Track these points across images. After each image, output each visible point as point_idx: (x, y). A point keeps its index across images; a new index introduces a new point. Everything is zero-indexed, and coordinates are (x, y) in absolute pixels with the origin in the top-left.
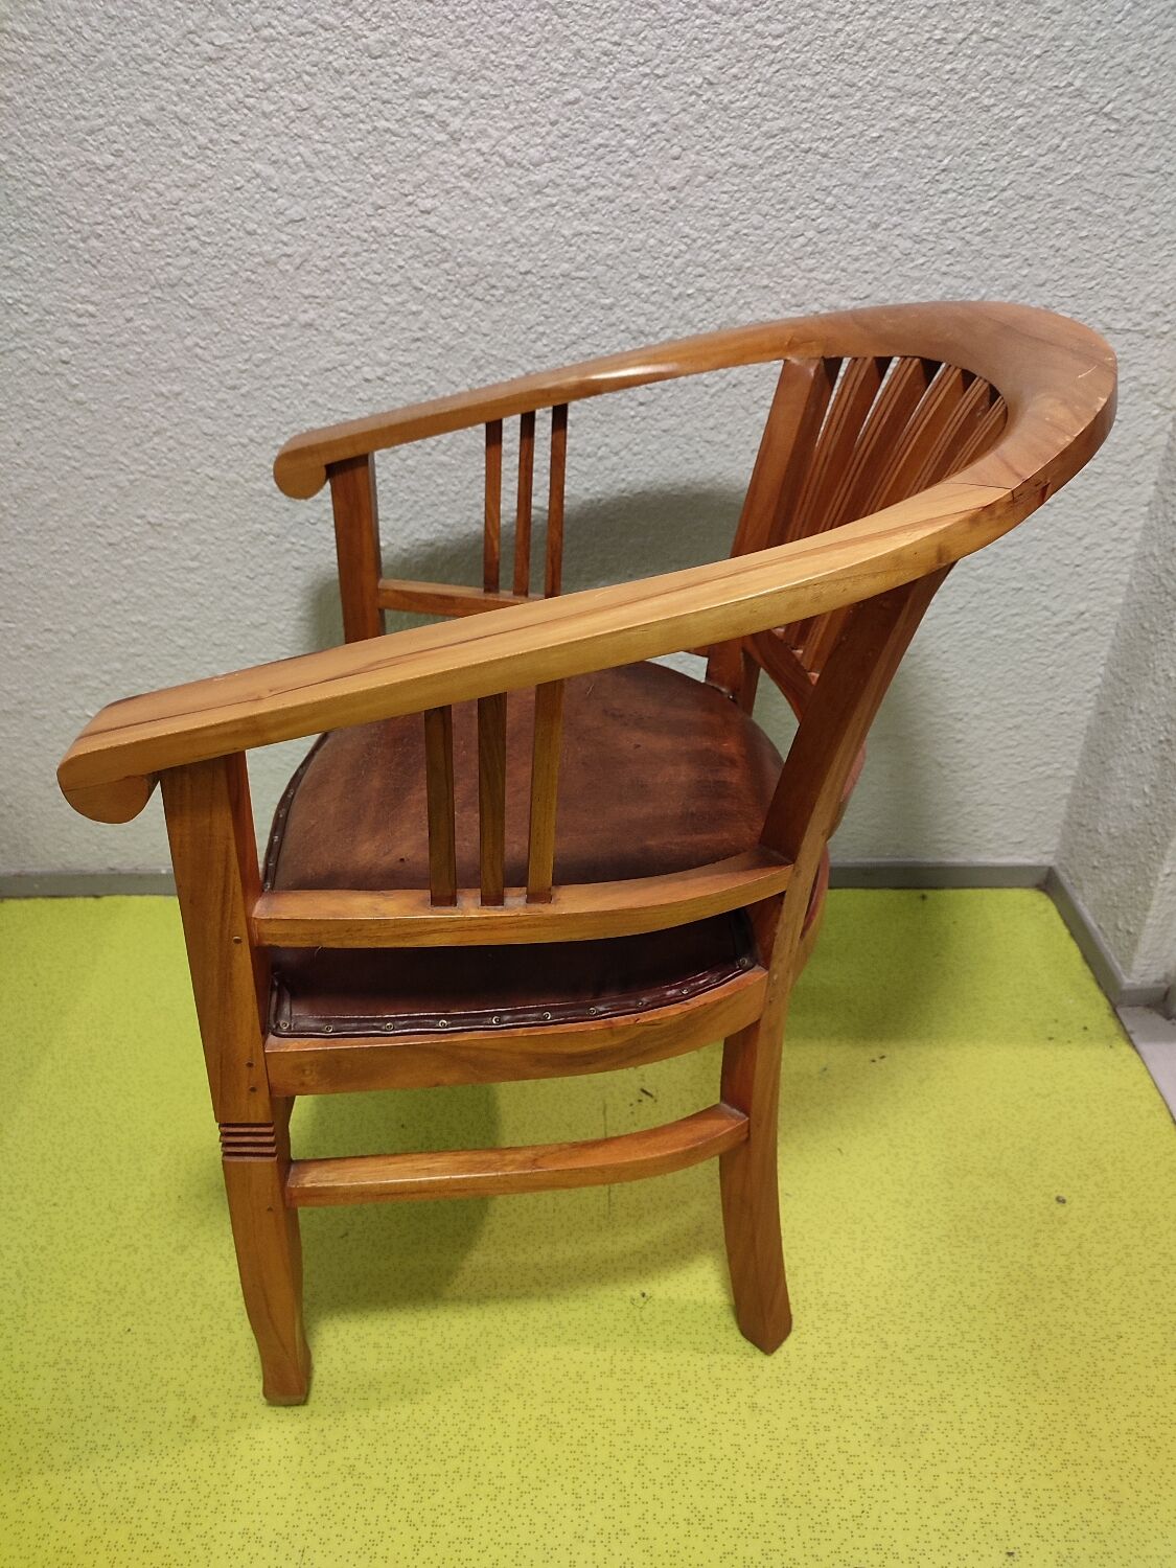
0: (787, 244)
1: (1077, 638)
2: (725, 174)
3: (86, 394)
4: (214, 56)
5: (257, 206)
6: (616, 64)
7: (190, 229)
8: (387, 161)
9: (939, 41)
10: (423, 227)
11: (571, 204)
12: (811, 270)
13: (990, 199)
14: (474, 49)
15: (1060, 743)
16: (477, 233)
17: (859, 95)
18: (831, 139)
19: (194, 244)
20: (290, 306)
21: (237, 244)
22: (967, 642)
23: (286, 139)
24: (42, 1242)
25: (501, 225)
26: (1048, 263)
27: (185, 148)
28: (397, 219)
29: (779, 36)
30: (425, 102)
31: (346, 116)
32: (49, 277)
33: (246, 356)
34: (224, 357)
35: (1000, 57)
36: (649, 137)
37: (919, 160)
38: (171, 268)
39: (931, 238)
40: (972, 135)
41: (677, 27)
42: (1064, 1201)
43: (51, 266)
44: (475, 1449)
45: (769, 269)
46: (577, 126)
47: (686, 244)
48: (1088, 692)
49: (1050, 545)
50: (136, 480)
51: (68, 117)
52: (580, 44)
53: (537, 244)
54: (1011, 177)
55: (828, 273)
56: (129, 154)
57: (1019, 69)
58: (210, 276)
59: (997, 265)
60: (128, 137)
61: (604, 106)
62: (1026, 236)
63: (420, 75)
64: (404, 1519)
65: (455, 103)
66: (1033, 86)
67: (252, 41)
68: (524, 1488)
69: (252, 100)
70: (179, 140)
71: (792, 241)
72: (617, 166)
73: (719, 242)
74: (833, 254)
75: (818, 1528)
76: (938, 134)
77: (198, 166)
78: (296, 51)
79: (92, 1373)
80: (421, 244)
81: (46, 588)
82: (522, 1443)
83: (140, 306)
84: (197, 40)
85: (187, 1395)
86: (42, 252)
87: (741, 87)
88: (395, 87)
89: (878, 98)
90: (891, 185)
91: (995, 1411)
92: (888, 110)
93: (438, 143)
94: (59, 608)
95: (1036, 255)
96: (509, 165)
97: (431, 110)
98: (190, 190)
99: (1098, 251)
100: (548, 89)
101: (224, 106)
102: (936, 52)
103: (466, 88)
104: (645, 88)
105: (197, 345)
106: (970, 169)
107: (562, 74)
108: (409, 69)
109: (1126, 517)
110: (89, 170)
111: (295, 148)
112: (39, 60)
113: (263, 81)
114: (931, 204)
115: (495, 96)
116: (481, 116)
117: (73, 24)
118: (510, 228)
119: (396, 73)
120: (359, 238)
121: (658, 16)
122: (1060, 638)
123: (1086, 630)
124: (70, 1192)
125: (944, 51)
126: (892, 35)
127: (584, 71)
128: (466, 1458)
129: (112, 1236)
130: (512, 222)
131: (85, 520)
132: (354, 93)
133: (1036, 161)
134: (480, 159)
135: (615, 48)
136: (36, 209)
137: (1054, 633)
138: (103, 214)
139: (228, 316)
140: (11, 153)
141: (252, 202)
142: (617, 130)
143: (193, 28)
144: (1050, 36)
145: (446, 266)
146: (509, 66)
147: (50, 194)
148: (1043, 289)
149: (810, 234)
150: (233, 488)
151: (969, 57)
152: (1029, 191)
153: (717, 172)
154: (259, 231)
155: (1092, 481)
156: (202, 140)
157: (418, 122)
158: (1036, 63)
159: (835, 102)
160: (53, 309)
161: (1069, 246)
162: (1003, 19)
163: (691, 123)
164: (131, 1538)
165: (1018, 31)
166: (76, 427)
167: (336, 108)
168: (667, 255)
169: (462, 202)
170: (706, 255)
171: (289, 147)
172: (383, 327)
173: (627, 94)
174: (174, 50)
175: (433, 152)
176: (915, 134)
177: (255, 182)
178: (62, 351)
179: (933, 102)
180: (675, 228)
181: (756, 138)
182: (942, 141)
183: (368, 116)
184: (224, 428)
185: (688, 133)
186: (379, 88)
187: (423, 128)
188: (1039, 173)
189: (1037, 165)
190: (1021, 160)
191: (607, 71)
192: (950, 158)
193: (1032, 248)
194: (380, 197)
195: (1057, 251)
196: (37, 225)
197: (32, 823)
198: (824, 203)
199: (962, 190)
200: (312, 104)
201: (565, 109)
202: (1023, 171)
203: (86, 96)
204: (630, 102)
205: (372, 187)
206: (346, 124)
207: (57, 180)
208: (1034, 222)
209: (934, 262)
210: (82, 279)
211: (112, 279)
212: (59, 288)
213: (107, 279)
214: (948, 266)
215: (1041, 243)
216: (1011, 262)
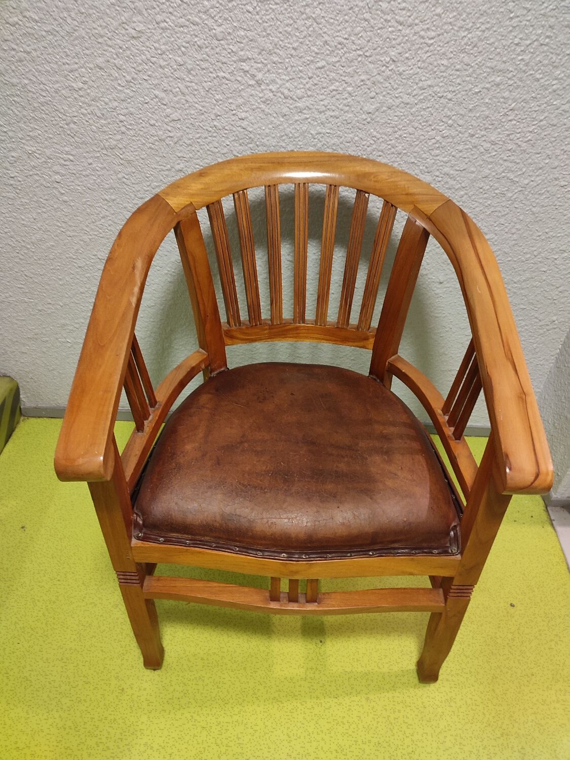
0: (426, 142)
1: (550, 332)
2: (397, 107)
3: (68, 198)
4: (135, 36)
5: (156, 112)
6: (345, 49)
7: (121, 122)
8: (223, 93)
9: (517, 44)
10: (240, 126)
11: (316, 118)
13: (534, 125)
14: (271, 38)
16: (267, 131)
17: (471, 70)
18: (454, 92)
19: (123, 129)
20: (171, 161)
21: (145, 130)
23: (171, 79)
24: (54, 599)
25: (280, 127)
26: (562, 157)
27: (119, 82)
28: (227, 122)
29: (432, 38)
30: (244, 64)
31: (203, 69)
32: (50, 141)
33: (148, 184)
34: (137, 184)
35: (548, 54)
36: (359, 87)
37: (499, 104)
38: (111, 140)
39: (500, 143)
40: (528, 92)
41: (379, 31)
42: (514, 606)
43: (51, 136)
45: (416, 154)
46: (322, 79)
47: (374, 140)
48: (552, 356)
49: (542, 289)
50: (92, 239)
51: (60, 63)
52: (327, 38)
53: (298, 137)
54: (546, 114)
55: (445, 157)
56: (90, 83)
57: (557, 61)
58: (131, 145)
59: (533, 157)
60: (90, 75)
61: (337, 70)
62: (550, 144)
63: (242, 50)
64: (214, 742)
65: (259, 65)
66: (564, 69)
67: (155, 29)
68: (266, 731)
69: (155, 59)
70: (116, 77)
71: (428, 141)
72: (342, 101)
73: (391, 140)
74: (449, 148)
76: (511, 91)
77: (126, 91)
78: (178, 35)
79: (78, 665)
80: (238, 135)
81: (49, 285)
83: (95, 158)
84: (127, 27)
85: (120, 678)
86: (46, 129)
87: (410, 64)
88: (229, 56)
89: (481, 72)
90: (483, 116)
91: (474, 707)
92: (486, 78)
93: (250, 85)
94: (55, 294)
95: (553, 153)
96: (286, 98)
97: (247, 68)
98: (121, 102)
100: (308, 60)
101: (140, 61)
102: (514, 50)
103: (266, 58)
104: (359, 62)
105: (124, 177)
106: (525, 110)
107: (316, 53)
108: (237, 47)
110: (70, 90)
111: (176, 84)
112: (44, 33)
113: (161, 49)
114: (503, 126)
115: (281, 63)
116: (273, 73)
117: (62, 15)
118: (284, 129)
119: (230, 49)
120: (207, 130)
121: (369, 26)
122: (541, 331)
123: (555, 328)
124: (66, 574)
125: (519, 49)
126: (492, 40)
127: (328, 52)
129: (85, 597)
130: (286, 126)
131: (67, 256)
132: (208, 58)
134: (271, 94)
135: (345, 41)
136: (42, 108)
137: (539, 329)
138: (77, 112)
139: (140, 164)
140: (30, 80)
141: (153, 110)
142: (343, 82)
143: (125, 21)
145: (251, 146)
147: (50, 101)
148: (555, 170)
149: (438, 138)
151: (532, 53)
152: (555, 122)
153: (393, 106)
154: (157, 124)
156: (129, 78)
157: (239, 74)
158: (567, 58)
159: (458, 73)
160: (52, 157)
162: (552, 35)
163: (382, 81)
164: (97, 744)
165: (559, 41)
166: (63, 213)
167: (198, 65)
168: (363, 146)
169: (260, 115)
170: (384, 146)
171: (173, 83)
173: (350, 65)
174: (114, 32)
175: (247, 90)
176: (498, 91)
177: (155, 100)
178: (56, 177)
179: (510, 75)
180: (369, 132)
181: (415, 90)
182: (511, 95)
183: (214, 70)
185: (380, 85)
186: (221, 56)
187: (243, 77)
188: (561, 113)
189: (560, 109)
190: (552, 107)
191: (340, 52)
192: (515, 104)
193: (552, 150)
194: (219, 111)
195: (565, 152)
196: (44, 116)
197: (42, 386)
198: (447, 123)
199: (520, 120)
200: (185, 63)
201: (317, 71)
202: (552, 112)
203: (69, 53)
204: (351, 69)
205: (215, 105)
206: (202, 73)
207: (54, 94)
208: (555, 138)
209: (500, 155)
210: (66, 143)
211: (81, 144)
212: (55, 147)
213: (79, 144)
214: (508, 157)
215: (557, 148)
216: (540, 156)
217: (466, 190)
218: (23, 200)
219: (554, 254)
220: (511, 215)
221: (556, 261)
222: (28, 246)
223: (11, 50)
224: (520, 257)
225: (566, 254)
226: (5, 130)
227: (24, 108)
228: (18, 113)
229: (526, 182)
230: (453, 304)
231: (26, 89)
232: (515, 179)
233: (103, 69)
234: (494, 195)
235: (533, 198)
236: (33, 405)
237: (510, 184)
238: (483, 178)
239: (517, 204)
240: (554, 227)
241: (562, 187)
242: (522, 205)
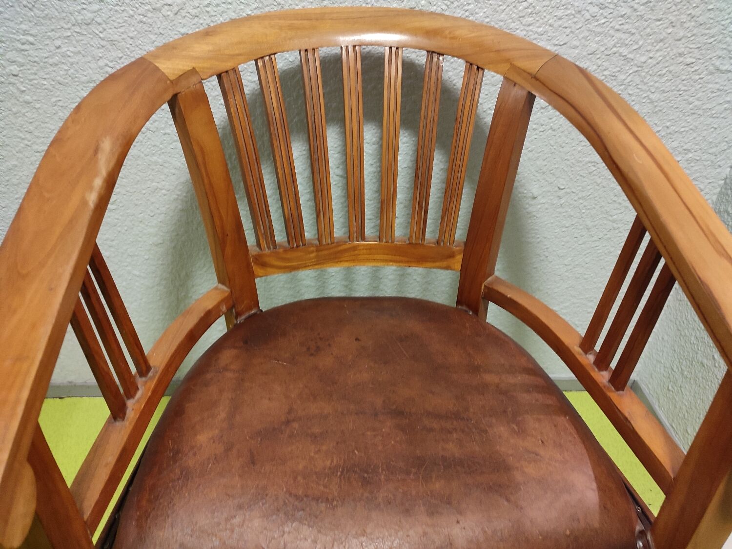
3: (32, 97)
12: (529, 25)
22: (602, 258)
26: (686, 25)
38: (85, 12)
39: (611, 6)
58: (114, 18)
59: (653, 25)
62: (674, 7)
71: (518, 5)
73: (469, 4)
74: (545, 14)
83: (65, 38)
95: (678, 20)
99: (719, 19)
105: (107, 65)
109: (710, 186)
139: (128, 46)
148: (679, 42)
150: (136, 160)
155: (692, 164)
160: (4, 39)
161: (701, 15)
166: (26, 119)
178: (12, 68)
193: (676, 15)
195: (692, 18)
209: (611, 22)
210: (22, 18)
211: (44, 18)
212: (7, 24)
213: (39, 19)
214: (620, 25)
215: (683, 12)
216: (661, 24)
225: (691, 155)
229: (643, 59)
230: (549, 225)
232: (630, 56)
235: (652, 81)
237: (623, 62)
238: (589, 54)
239: (631, 90)
240: (677, 120)
241: (688, 65)
242: (638, 90)
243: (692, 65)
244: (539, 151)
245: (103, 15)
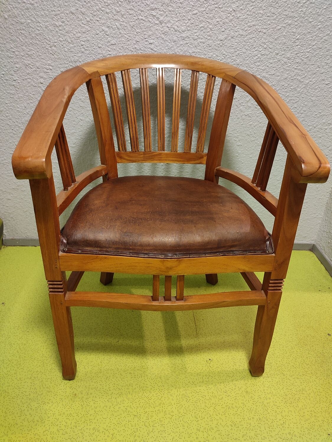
0: (252, 58)
2: (237, 37)
6: (208, 4)
7: (82, 45)
8: (141, 28)
10: (149, 48)
11: (192, 43)
13: (310, 48)
15: (319, 208)
17: (275, 16)
18: (267, 29)
19: (83, 50)
21: (95, 51)
23: (112, 20)
24: (25, 342)
25: (172, 48)
26: (325, 67)
27: (83, 21)
30: (153, 12)
31: (131, 14)
32: (39, 57)
35: (315, 8)
36: (216, 25)
37: (291, 36)
38: (75, 57)
39: (292, 58)
40: (306, 29)
42: (330, 335)
43: (40, 54)
44: (164, 404)
45: (247, 65)
46: (196, 21)
47: (224, 56)
51: (50, 10)
54: (315, 42)
55: (263, 67)
56: (66, 22)
57: (319, 12)
58: (87, 60)
59: (310, 67)
60: (66, 17)
61: (204, 15)
62: (319, 59)
63: (152, 4)
64: (144, 425)
65: (162, 12)
66: (323, 17)
68: (180, 415)
69: (103, 8)
70: (81, 19)
71: (254, 57)
72: (206, 33)
73: (233, 57)
74: (265, 62)
75: (271, 427)
76: (297, 29)
77: (86, 27)
79: (42, 381)
82: (178, 402)
85: (73, 387)
86: (38, 50)
87: (243, 12)
88: (145, 7)
89: (281, 17)
90: (282, 43)
91: (319, 394)
92: (283, 21)
93: (156, 24)
95: (321, 65)
96: (176, 31)
97: (155, 14)
98: (83, 34)
100: (188, 10)
102: (297, 6)
103: (165, 8)
104: (216, 11)
106: (305, 39)
107: (193, 6)
108: (150, 2)
110: (54, 26)
111: (115, 23)
113: (107, 3)
114: (293, 49)
115: (173, 11)
116: (169, 17)
118: (174, 49)
119: (146, 3)
120: (131, 50)
125: (300, 5)
127: (199, 5)
128: (161, 406)
130: (175, 48)
132: (133, 8)
133: (323, 38)
134: (168, 29)
136: (37, 37)
138: (57, 40)
140: (32, 20)
141: (101, 38)
142: (207, 23)
144: (328, 3)
146: (178, 2)
147: (42, 33)
148: (323, 74)
149: (259, 55)
151: (306, 7)
152: (320, 46)
153: (234, 36)
154: (102, 47)
156: (88, 19)
157: (150, 18)
158: (324, 10)
159: (268, 18)
160: (40, 67)
161: (330, 63)
163: (228, 22)
164: (58, 431)
167: (127, 12)
169: (161, 41)
171: (113, 23)
172: (135, 77)
173: (211, 13)
175: (154, 26)
176: (290, 28)
177: (102, 32)
178: (41, 80)
179: (296, 20)
180: (221, 52)
181: (246, 27)
182: (297, 31)
183: (137, 15)
184: (86, 105)
185: (227, 25)
186: (141, 7)
187: (152, 19)
188: (323, 41)
189: (323, 39)
190: (319, 38)
191: (206, 5)
192: (299, 36)
193: (320, 63)
194: (138, 39)
196: (37, 42)
197: (18, 223)
198: (263, 47)
199: (302, 45)
200: (121, 10)
201: (193, 16)
202: (319, 41)
203: (55, 4)
204: (211, 15)
205: (136, 36)
206: (130, 17)
207: (44, 29)
208: (321, 55)
209: (293, 65)
210: (49, 58)
211: (58, 59)
212: (42, 61)
213: (56, 59)
214: (297, 67)
215: (323, 61)
216: (314, 67)
217: (275, 87)
218: (19, 95)
219: (325, 126)
220: (300, 102)
221: (326, 131)
222: (20, 125)
223: (23, 3)
224: (306, 128)
226: (14, 50)
227: (26, 37)
228: (22, 40)
229: (307, 82)
231: (28, 26)
232: (301, 80)
233: (74, 14)
234: (291, 89)
235: (312, 92)
236: (11, 238)
237: (299, 83)
238: (284, 79)
239: (303, 95)
240: (324, 109)
241: (327, 84)
242: (306, 96)
243: (328, 85)
244: (264, 123)
245: (82, 58)
